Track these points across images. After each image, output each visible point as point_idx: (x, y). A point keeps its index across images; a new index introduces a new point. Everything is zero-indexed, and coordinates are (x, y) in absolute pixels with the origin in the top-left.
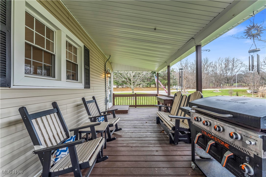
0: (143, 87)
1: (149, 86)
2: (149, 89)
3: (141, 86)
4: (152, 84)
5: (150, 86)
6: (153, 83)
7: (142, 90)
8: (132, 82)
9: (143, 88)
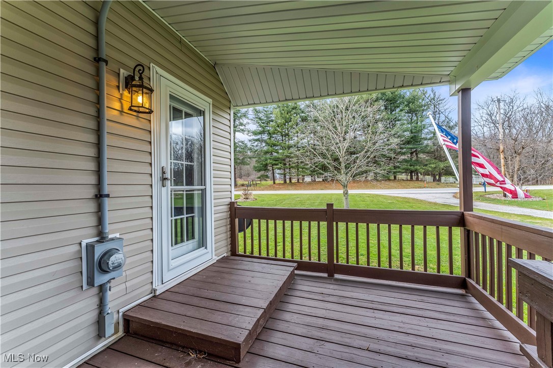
0: (376, 179)
1: (392, 178)
2: (392, 184)
3: (371, 176)
4: (399, 172)
5: (395, 177)
6: (404, 169)
7: (373, 187)
8: (343, 165)
9: (375, 183)
